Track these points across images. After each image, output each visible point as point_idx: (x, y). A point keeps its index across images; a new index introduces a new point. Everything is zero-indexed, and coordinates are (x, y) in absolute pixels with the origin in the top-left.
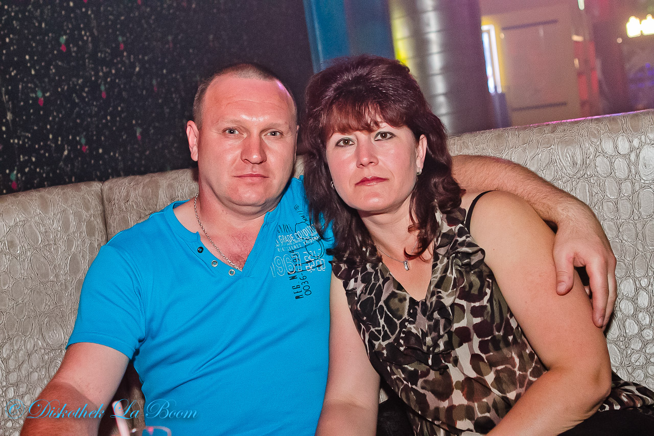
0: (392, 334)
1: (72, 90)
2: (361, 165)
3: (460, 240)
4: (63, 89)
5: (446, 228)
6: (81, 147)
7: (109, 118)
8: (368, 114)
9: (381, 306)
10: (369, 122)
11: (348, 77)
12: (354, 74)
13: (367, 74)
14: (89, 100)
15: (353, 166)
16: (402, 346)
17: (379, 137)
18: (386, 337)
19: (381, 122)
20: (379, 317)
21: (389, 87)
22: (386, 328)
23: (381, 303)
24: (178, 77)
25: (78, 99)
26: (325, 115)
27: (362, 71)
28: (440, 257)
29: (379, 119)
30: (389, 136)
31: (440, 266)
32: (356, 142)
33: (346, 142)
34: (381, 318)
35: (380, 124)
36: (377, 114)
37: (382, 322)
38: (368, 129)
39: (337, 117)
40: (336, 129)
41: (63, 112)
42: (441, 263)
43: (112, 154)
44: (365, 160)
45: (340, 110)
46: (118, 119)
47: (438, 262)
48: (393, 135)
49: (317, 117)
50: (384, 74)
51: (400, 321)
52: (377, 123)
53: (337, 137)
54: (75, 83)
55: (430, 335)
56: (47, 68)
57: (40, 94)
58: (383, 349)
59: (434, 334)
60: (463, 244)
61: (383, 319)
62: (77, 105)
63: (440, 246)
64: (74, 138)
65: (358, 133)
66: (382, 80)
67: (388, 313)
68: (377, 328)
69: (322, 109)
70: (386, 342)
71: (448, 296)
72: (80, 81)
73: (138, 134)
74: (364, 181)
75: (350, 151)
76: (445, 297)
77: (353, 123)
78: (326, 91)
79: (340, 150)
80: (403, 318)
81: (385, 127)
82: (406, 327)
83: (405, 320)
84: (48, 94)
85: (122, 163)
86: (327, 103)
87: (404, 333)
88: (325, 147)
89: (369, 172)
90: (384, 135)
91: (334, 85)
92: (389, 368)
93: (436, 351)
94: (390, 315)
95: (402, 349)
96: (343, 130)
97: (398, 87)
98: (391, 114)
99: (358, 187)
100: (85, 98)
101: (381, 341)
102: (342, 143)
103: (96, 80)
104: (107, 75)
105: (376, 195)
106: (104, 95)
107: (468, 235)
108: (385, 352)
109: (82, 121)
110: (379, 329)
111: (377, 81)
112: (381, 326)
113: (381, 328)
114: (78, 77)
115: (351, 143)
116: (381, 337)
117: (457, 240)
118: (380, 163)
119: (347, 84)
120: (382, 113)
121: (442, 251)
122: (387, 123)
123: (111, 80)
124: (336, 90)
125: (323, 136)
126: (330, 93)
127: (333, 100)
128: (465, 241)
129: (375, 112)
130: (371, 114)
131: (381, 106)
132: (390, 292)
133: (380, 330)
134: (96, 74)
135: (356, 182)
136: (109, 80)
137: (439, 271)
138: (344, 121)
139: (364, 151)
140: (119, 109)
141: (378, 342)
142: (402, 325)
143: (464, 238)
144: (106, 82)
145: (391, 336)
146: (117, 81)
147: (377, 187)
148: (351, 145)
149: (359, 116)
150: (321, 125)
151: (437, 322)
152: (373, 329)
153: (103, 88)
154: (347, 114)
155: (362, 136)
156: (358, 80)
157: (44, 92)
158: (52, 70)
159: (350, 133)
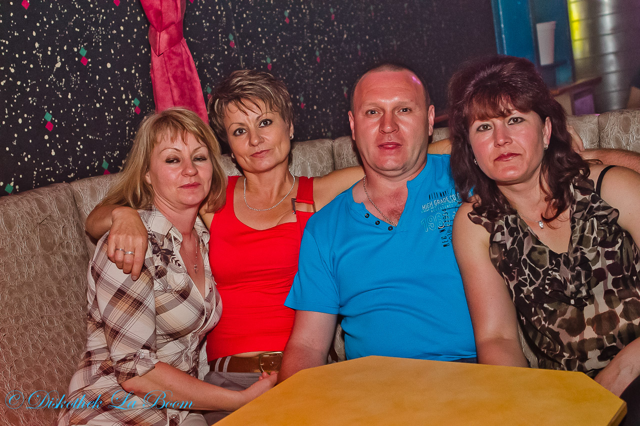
0: (537, 280)
1: (294, 56)
2: (498, 145)
3: (595, 205)
4: (286, 55)
5: (580, 197)
6: (300, 104)
7: (322, 79)
8: (502, 104)
9: (524, 259)
10: (503, 110)
11: (483, 74)
12: (489, 71)
13: (499, 71)
14: (307, 64)
15: (491, 146)
16: (547, 290)
17: (512, 122)
18: (532, 283)
19: (513, 110)
20: (524, 268)
21: (518, 81)
22: (531, 276)
23: (524, 257)
24: (378, 42)
25: (298, 64)
26: (467, 106)
27: (495, 69)
28: (576, 220)
29: (511, 108)
30: (519, 120)
31: (578, 228)
32: (493, 127)
33: (486, 127)
34: (526, 269)
35: (512, 112)
36: (508, 104)
37: (527, 271)
38: (502, 115)
39: (477, 108)
40: (477, 118)
41: (287, 75)
42: (578, 225)
43: (324, 110)
44: (501, 141)
45: (479, 102)
46: (329, 80)
47: (576, 224)
48: (523, 120)
49: (460, 109)
50: (513, 71)
51: (543, 269)
52: (509, 112)
53: (478, 123)
54: (296, 50)
55: (574, 283)
56: (275, 38)
57: (269, 60)
58: (531, 293)
59: (577, 283)
60: (598, 209)
61: (527, 269)
62: (297, 69)
63: (576, 212)
64: (295, 97)
65: (495, 120)
66: (512, 76)
67: (532, 264)
68: (523, 277)
69: (464, 102)
70: (533, 287)
71: (589, 251)
72: (300, 48)
73: (345, 93)
74: (501, 157)
75: (489, 134)
76: (588, 253)
77: (490, 112)
78: (467, 87)
79: (480, 134)
80: (546, 267)
81: (516, 114)
82: (549, 275)
83: (548, 269)
84: (275, 60)
85: (332, 118)
86: (467, 97)
87: (548, 279)
88: (468, 132)
89: (505, 150)
90: (516, 120)
91: (472, 82)
92: (533, 309)
93: (579, 296)
94: (533, 265)
95: (547, 293)
96: (482, 118)
97: (525, 80)
98: (520, 103)
99: (496, 162)
100: (304, 62)
101: (528, 286)
102: (481, 129)
103: (313, 47)
104: (321, 42)
105: (513, 168)
106: (318, 60)
107: (601, 200)
108: (532, 295)
109: (301, 82)
110: (525, 277)
111: (508, 77)
112: (527, 274)
113: (527, 276)
114: (298, 46)
115: (489, 128)
116: (528, 284)
117: (593, 206)
118: (514, 142)
119: (482, 81)
120: (512, 102)
121: (578, 215)
122: (517, 110)
123: (324, 46)
124: (474, 86)
125: (466, 123)
126: (470, 89)
127: (472, 95)
128: (599, 206)
129: (507, 102)
130: (504, 104)
131: (511, 96)
132: (531, 247)
133: (527, 278)
134: (313, 43)
135: (494, 159)
136: (322, 46)
137: (578, 231)
138: (483, 111)
139: (500, 135)
140: (330, 71)
141: (526, 288)
142: (546, 273)
143: (598, 204)
144: (320, 49)
145: (536, 282)
146: (329, 47)
147: (513, 161)
148: (489, 129)
149: (495, 106)
150: (464, 115)
151: (579, 274)
152: (520, 279)
153: (317, 53)
154: (485, 105)
155: (498, 122)
156: (492, 76)
157: (272, 58)
158: (278, 39)
159: (487, 120)
